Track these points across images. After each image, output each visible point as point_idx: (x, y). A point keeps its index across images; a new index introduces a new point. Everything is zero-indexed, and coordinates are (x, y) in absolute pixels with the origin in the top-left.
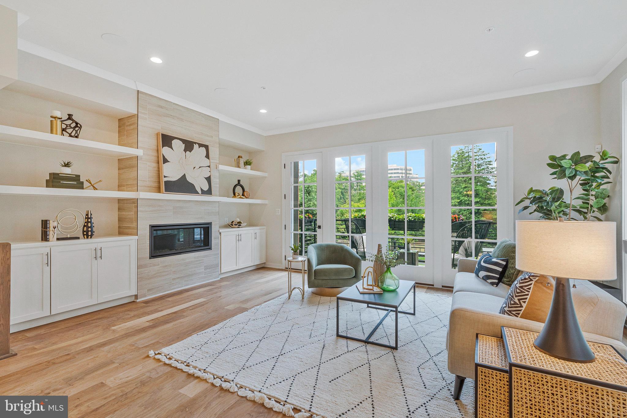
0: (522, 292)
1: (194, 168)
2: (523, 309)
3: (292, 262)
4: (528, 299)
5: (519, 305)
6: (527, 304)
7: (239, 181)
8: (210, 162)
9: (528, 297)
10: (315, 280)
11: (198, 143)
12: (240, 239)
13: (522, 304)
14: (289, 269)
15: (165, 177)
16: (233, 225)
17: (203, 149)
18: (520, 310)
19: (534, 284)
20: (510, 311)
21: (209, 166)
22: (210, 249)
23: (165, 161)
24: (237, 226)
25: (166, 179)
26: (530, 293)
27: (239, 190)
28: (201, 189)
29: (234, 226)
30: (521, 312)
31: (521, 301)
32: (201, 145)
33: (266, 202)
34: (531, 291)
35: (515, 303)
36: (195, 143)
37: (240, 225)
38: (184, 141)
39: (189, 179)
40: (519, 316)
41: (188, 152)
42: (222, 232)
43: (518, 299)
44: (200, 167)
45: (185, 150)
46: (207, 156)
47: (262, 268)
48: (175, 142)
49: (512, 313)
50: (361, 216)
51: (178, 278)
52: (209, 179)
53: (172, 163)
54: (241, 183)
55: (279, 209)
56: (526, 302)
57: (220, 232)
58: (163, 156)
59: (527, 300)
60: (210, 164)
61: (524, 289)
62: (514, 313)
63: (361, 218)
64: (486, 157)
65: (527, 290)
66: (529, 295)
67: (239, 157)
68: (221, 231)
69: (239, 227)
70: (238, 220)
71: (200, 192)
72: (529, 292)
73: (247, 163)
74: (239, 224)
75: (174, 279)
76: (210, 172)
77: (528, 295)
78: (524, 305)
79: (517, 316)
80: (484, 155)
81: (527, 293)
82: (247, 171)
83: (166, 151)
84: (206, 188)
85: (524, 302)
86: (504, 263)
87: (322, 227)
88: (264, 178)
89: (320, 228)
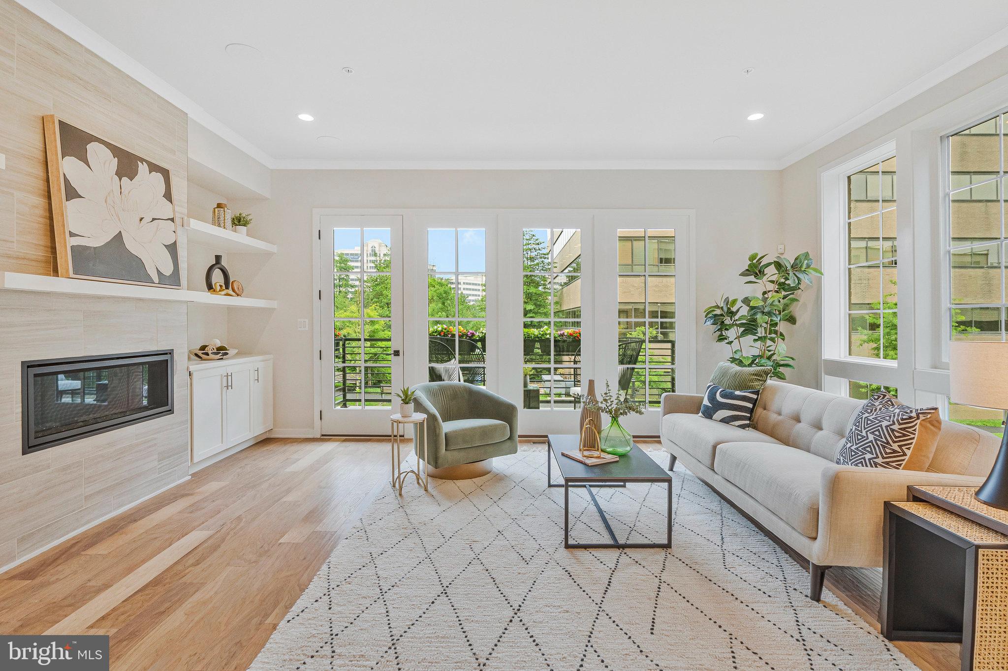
0: (904, 435)
1: (141, 219)
2: (907, 458)
3: (405, 422)
4: (913, 444)
5: (902, 454)
6: (912, 451)
7: (218, 258)
8: (174, 211)
9: (914, 441)
10: (447, 452)
11: (147, 162)
12: (230, 384)
13: (906, 451)
14: (395, 436)
15: (72, 235)
16: (210, 354)
17: (159, 177)
18: (903, 460)
19: (921, 424)
20: (887, 463)
21: (172, 220)
22: (171, 411)
23: (72, 193)
24: (218, 356)
25: (75, 241)
26: (916, 436)
27: (217, 277)
28: (159, 272)
29: (211, 356)
30: (904, 463)
31: (904, 448)
32: (154, 168)
33: (274, 304)
34: (917, 433)
35: (895, 451)
36: (142, 160)
37: (226, 354)
38: (117, 151)
39: (131, 245)
40: (901, 468)
41: (125, 179)
42: (196, 371)
43: (898, 446)
44: (154, 219)
45: (120, 174)
46: (168, 196)
47: (265, 441)
48: (93, 148)
49: (891, 466)
50: (433, 332)
51: (99, 492)
52: (172, 249)
53: (90, 200)
54: (224, 263)
55: (307, 321)
56: (911, 449)
57: (190, 372)
58: (66, 180)
59: (912, 446)
60: (174, 214)
61: (908, 432)
62: (894, 464)
63: (434, 335)
64: (540, 246)
65: (913, 432)
66: (916, 438)
67: (219, 206)
68: (192, 368)
69: (222, 359)
70: (219, 344)
71: (155, 278)
72: (914, 434)
73: (239, 221)
74: (222, 351)
75: (87, 498)
76: (174, 232)
77: (913, 438)
78: (909, 453)
79: (898, 469)
80: (538, 245)
81: (912, 436)
82: (240, 236)
83: (69, 166)
84: (168, 270)
85: (909, 449)
86: (755, 397)
87: (401, 353)
88: (268, 255)
89: (398, 355)
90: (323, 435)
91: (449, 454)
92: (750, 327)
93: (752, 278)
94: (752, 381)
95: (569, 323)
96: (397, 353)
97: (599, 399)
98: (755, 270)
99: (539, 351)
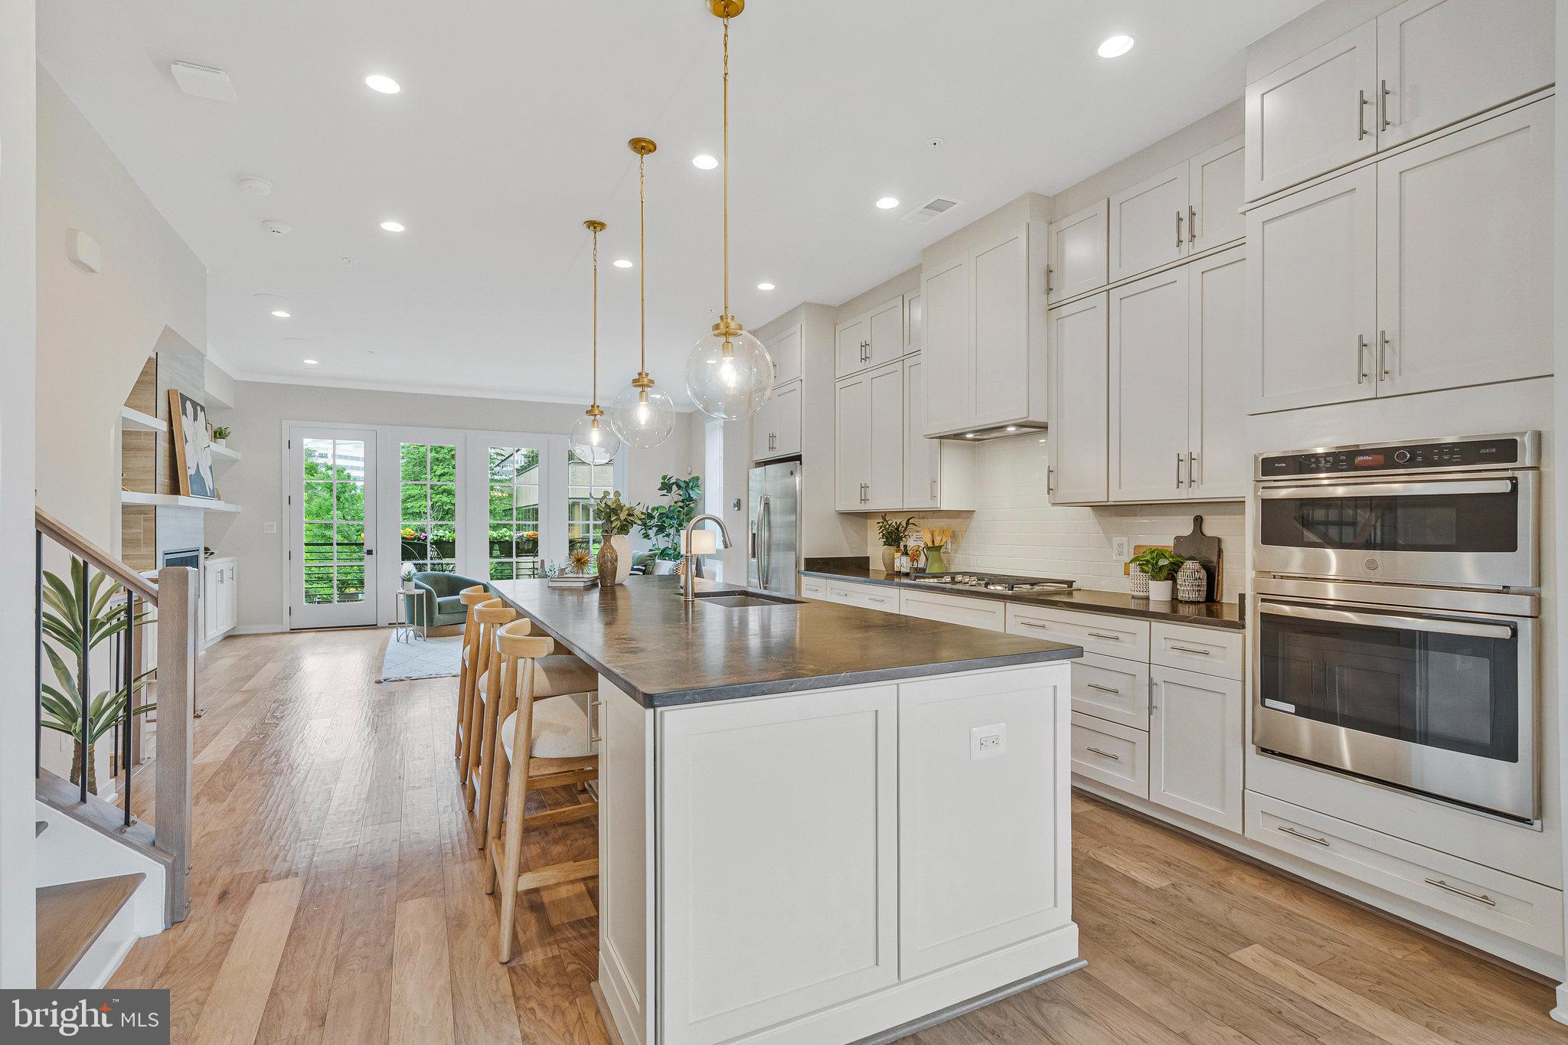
12: (221, 579)
15: (189, 468)
25: (190, 472)
28: (209, 488)
39: (201, 471)
42: (208, 566)
52: (211, 469)
55: (275, 524)
57: (204, 566)
58: (184, 432)
68: (205, 563)
71: (209, 493)
73: (220, 434)
84: (211, 486)
86: (644, 568)
87: (374, 552)
88: (233, 461)
89: (372, 554)
90: (291, 630)
91: (441, 617)
92: (661, 529)
93: (665, 492)
94: (646, 560)
95: (529, 525)
96: (370, 552)
97: (547, 570)
98: (666, 486)
99: (498, 552)
